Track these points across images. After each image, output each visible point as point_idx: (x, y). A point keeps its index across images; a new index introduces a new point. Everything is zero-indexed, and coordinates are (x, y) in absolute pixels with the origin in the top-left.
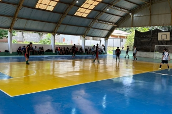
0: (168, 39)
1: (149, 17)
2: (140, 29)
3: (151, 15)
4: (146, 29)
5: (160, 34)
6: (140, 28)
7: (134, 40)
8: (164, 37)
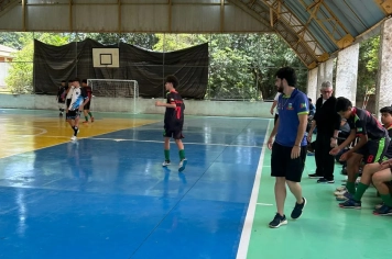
0: (116, 64)
1: (68, 8)
2: (45, 38)
3: (72, 4)
4: (62, 39)
5: (96, 52)
6: (46, 35)
7: (32, 65)
8: (106, 59)
